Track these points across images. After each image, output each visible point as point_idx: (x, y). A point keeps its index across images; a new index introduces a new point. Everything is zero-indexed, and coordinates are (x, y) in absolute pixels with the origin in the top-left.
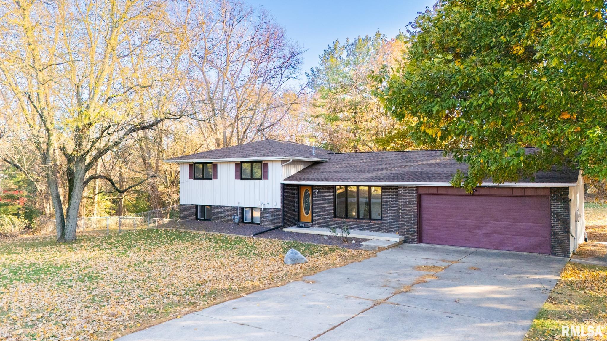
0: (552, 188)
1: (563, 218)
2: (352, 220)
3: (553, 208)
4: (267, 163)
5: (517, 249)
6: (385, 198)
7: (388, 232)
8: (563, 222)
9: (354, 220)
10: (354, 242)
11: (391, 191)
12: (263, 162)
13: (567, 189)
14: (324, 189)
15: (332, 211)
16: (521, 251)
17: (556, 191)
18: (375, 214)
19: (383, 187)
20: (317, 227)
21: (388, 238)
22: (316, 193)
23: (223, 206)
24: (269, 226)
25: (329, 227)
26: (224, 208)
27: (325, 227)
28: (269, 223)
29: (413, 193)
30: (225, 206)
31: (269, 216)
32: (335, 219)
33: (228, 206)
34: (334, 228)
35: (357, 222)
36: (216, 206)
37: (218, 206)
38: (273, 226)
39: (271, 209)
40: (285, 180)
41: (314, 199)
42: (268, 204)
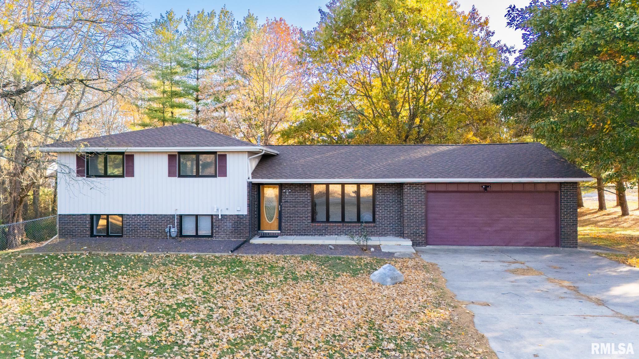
0: (561, 183)
1: (572, 211)
2: (337, 224)
3: (564, 202)
4: (225, 156)
5: (527, 244)
6: (379, 197)
7: (382, 235)
8: (572, 215)
9: (339, 224)
10: (372, 249)
11: (386, 190)
12: (218, 153)
13: (576, 183)
14: (298, 189)
15: (310, 215)
16: (531, 246)
17: (566, 186)
18: (367, 216)
19: (376, 185)
20: (287, 235)
21: (399, 243)
22: (287, 193)
23: (146, 215)
24: (228, 238)
25: (305, 235)
26: (147, 217)
27: (300, 235)
28: (229, 235)
29: (422, 191)
30: (149, 215)
31: (229, 225)
32: (314, 224)
33: (154, 215)
34: (312, 235)
35: (343, 226)
36: (133, 215)
37: (135, 215)
38: (235, 238)
39: (232, 215)
40: (253, 178)
41: (283, 201)
42: (227, 209)
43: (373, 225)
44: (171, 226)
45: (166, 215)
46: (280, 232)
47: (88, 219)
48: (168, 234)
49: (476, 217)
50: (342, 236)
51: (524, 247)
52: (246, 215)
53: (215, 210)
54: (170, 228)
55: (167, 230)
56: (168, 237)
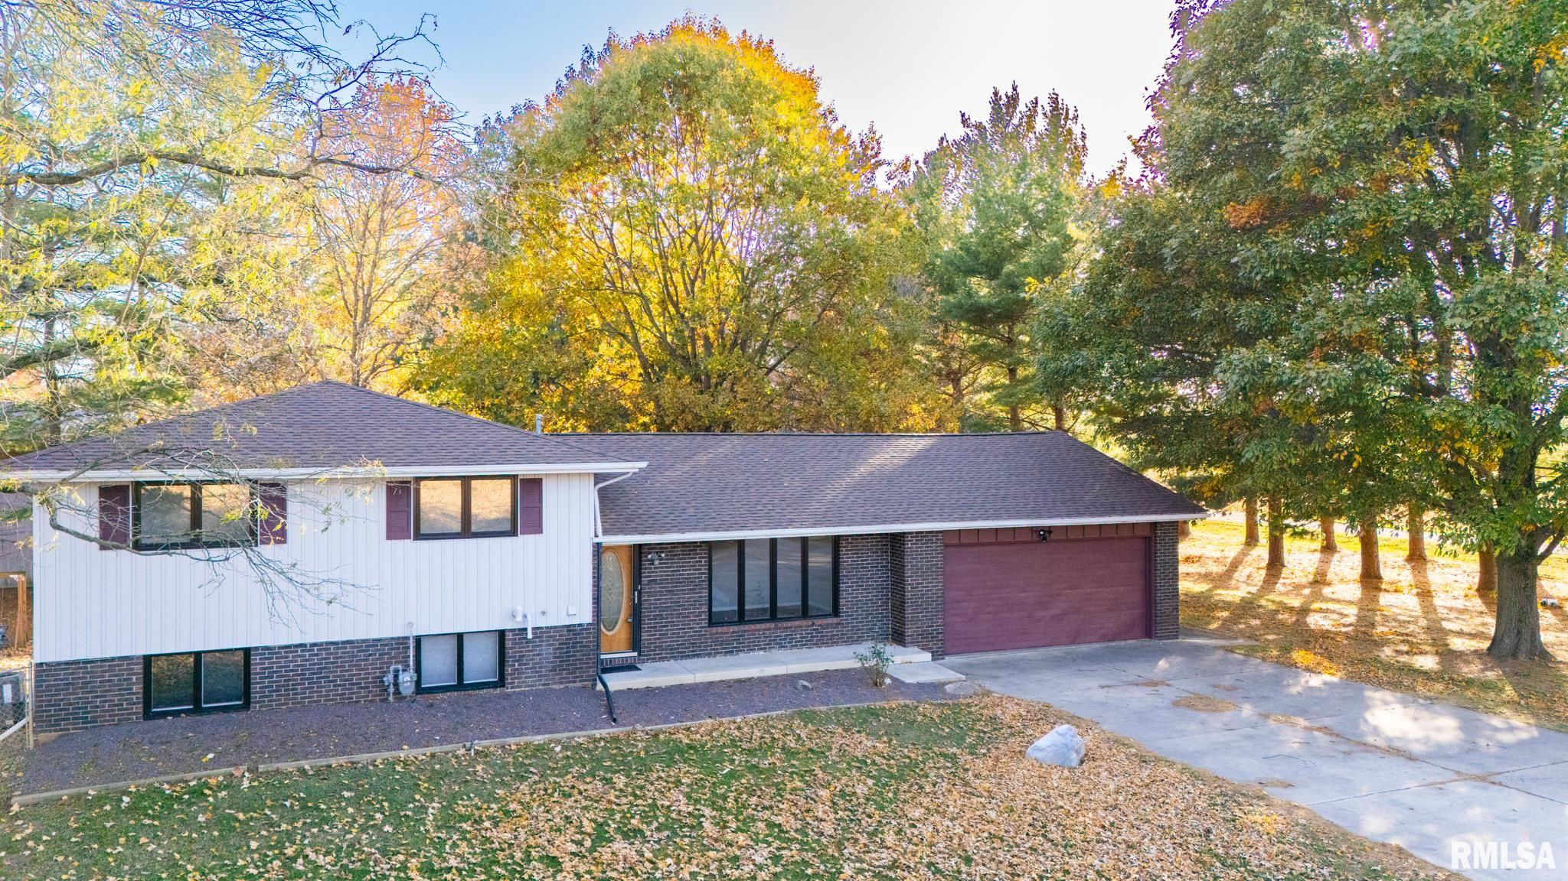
1: (1172, 573)
2: (763, 626)
4: (538, 481)
8: (1171, 579)
9: (768, 626)
12: (522, 478)
15: (705, 609)
21: (908, 658)
22: (657, 562)
23: (321, 644)
24: (544, 685)
25: (694, 656)
26: (325, 649)
27: (682, 657)
28: (546, 675)
29: (937, 546)
30: (328, 643)
31: (547, 652)
32: (714, 630)
33: (344, 643)
34: (709, 655)
35: (776, 628)
36: (280, 648)
37: (289, 647)
38: (562, 683)
39: (555, 627)
40: (606, 532)
41: (644, 580)
42: (544, 613)
43: (835, 620)
44: (400, 667)
45: (380, 640)
46: (635, 654)
47: (139, 669)
48: (392, 690)
49: (1025, 592)
50: (773, 651)
51: (1103, 645)
52: (588, 624)
53: (519, 618)
54: (397, 671)
55: (389, 678)
56: (391, 698)
